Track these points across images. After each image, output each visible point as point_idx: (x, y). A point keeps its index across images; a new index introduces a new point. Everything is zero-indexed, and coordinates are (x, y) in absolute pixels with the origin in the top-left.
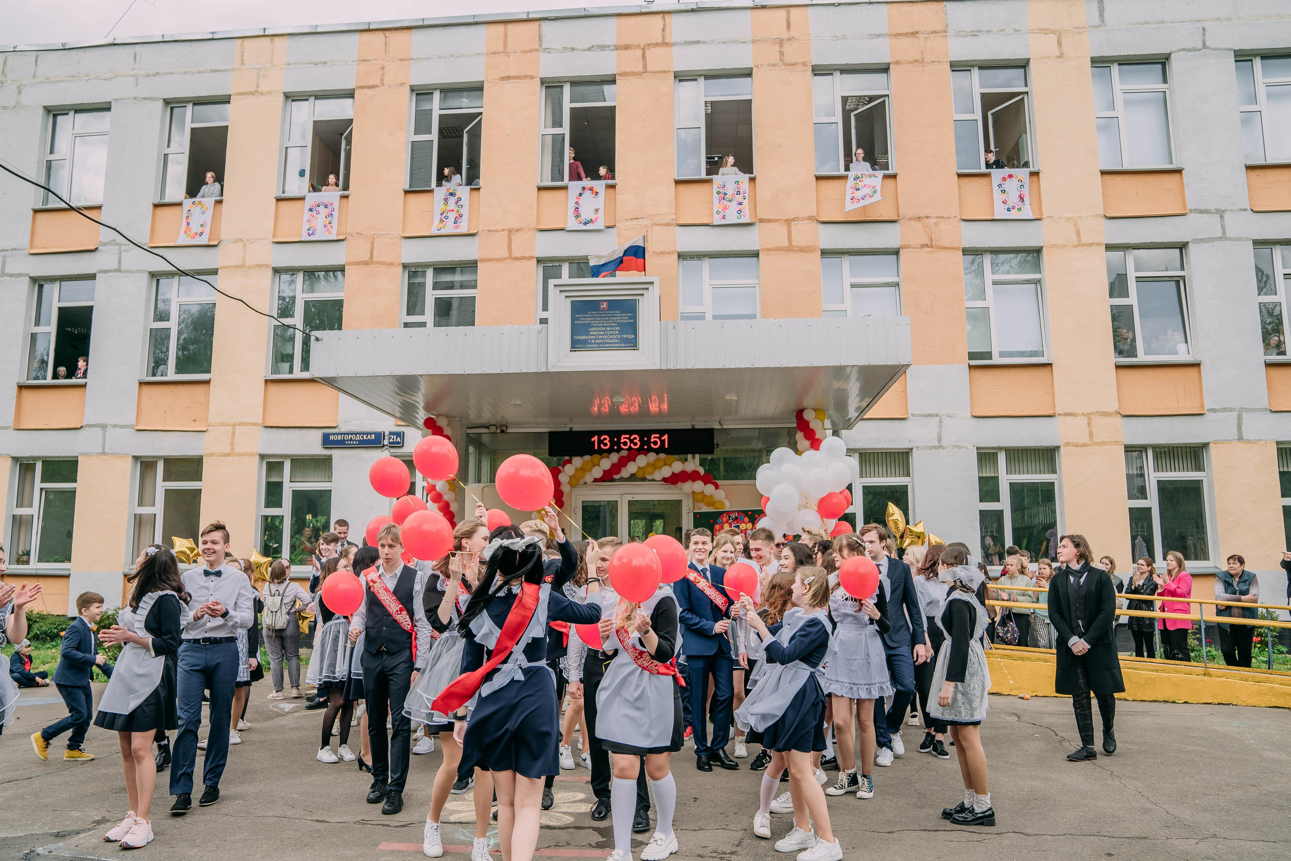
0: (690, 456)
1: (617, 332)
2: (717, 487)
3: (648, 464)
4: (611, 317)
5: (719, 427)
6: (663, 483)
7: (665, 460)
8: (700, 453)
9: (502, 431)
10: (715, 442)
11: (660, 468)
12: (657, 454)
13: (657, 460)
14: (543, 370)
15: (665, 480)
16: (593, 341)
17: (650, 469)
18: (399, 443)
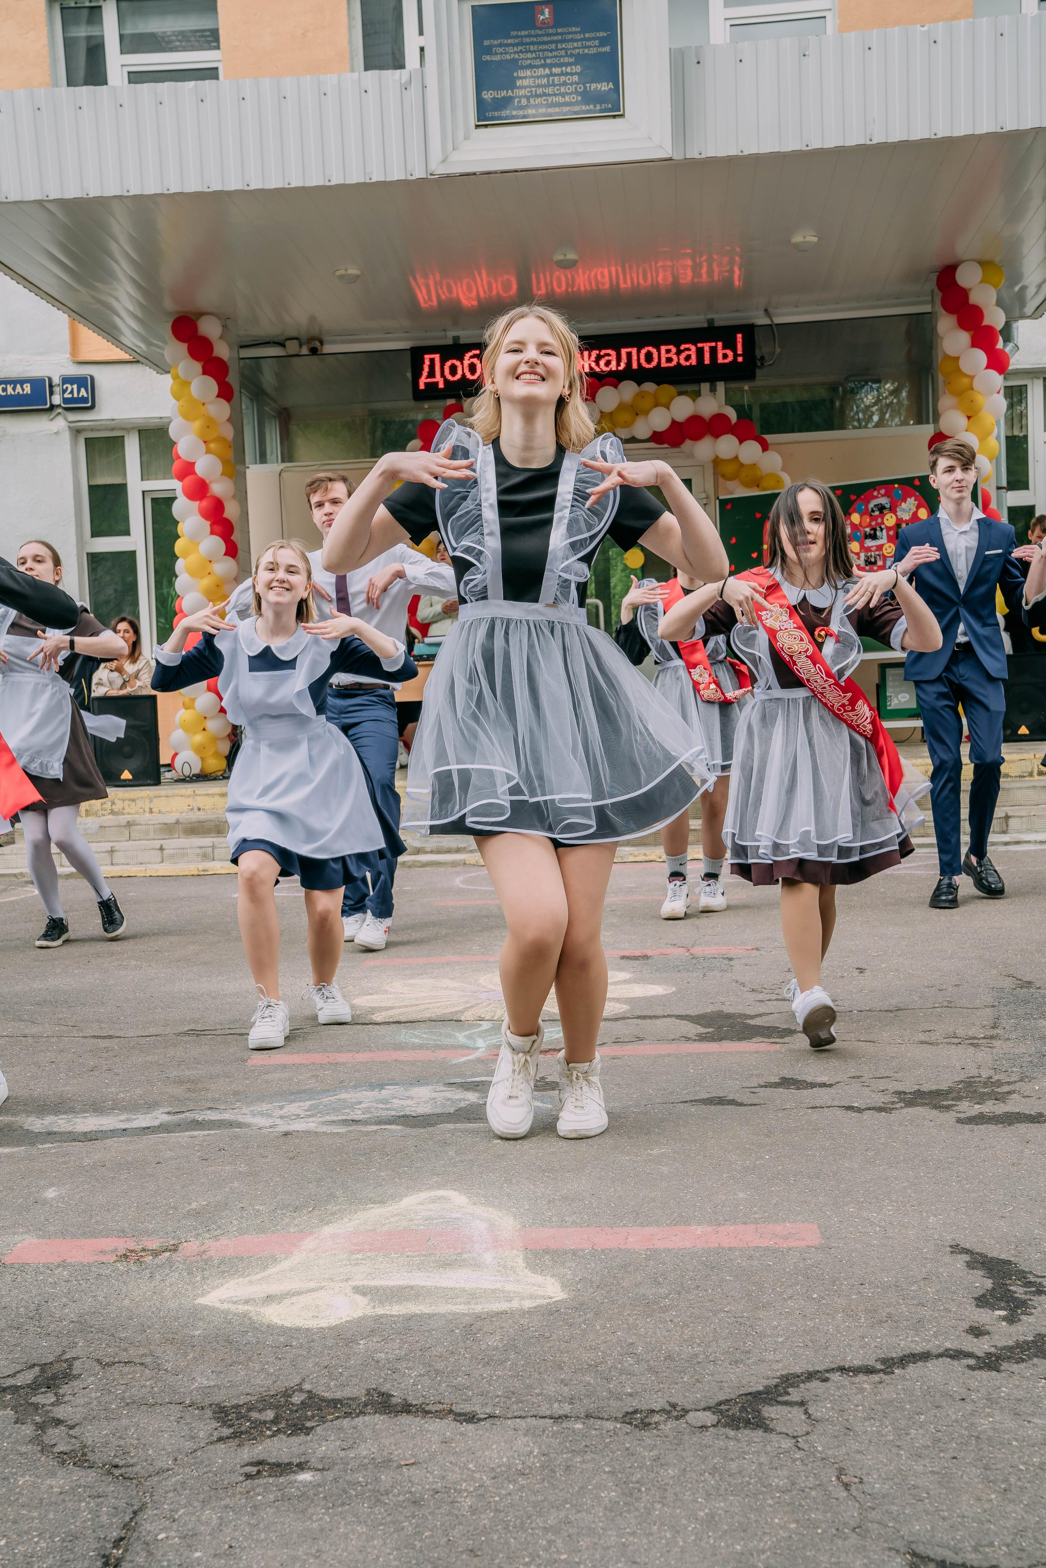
0: (705, 387)
1: (576, 78)
2: (765, 447)
3: (622, 407)
4: (562, 41)
5: (764, 321)
6: (652, 445)
7: (655, 396)
8: (725, 379)
9: (314, 351)
10: (758, 354)
11: (646, 413)
12: (639, 384)
13: (640, 395)
14: (419, 173)
15: (657, 437)
16: (524, 102)
17: (624, 417)
18: (84, 400)
